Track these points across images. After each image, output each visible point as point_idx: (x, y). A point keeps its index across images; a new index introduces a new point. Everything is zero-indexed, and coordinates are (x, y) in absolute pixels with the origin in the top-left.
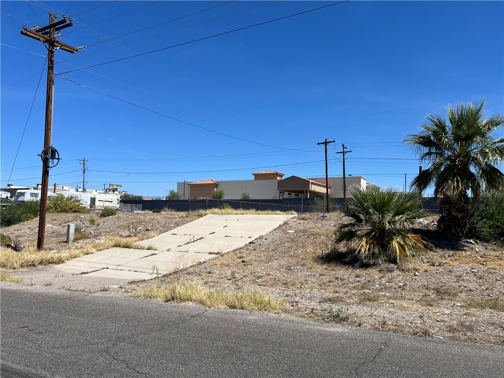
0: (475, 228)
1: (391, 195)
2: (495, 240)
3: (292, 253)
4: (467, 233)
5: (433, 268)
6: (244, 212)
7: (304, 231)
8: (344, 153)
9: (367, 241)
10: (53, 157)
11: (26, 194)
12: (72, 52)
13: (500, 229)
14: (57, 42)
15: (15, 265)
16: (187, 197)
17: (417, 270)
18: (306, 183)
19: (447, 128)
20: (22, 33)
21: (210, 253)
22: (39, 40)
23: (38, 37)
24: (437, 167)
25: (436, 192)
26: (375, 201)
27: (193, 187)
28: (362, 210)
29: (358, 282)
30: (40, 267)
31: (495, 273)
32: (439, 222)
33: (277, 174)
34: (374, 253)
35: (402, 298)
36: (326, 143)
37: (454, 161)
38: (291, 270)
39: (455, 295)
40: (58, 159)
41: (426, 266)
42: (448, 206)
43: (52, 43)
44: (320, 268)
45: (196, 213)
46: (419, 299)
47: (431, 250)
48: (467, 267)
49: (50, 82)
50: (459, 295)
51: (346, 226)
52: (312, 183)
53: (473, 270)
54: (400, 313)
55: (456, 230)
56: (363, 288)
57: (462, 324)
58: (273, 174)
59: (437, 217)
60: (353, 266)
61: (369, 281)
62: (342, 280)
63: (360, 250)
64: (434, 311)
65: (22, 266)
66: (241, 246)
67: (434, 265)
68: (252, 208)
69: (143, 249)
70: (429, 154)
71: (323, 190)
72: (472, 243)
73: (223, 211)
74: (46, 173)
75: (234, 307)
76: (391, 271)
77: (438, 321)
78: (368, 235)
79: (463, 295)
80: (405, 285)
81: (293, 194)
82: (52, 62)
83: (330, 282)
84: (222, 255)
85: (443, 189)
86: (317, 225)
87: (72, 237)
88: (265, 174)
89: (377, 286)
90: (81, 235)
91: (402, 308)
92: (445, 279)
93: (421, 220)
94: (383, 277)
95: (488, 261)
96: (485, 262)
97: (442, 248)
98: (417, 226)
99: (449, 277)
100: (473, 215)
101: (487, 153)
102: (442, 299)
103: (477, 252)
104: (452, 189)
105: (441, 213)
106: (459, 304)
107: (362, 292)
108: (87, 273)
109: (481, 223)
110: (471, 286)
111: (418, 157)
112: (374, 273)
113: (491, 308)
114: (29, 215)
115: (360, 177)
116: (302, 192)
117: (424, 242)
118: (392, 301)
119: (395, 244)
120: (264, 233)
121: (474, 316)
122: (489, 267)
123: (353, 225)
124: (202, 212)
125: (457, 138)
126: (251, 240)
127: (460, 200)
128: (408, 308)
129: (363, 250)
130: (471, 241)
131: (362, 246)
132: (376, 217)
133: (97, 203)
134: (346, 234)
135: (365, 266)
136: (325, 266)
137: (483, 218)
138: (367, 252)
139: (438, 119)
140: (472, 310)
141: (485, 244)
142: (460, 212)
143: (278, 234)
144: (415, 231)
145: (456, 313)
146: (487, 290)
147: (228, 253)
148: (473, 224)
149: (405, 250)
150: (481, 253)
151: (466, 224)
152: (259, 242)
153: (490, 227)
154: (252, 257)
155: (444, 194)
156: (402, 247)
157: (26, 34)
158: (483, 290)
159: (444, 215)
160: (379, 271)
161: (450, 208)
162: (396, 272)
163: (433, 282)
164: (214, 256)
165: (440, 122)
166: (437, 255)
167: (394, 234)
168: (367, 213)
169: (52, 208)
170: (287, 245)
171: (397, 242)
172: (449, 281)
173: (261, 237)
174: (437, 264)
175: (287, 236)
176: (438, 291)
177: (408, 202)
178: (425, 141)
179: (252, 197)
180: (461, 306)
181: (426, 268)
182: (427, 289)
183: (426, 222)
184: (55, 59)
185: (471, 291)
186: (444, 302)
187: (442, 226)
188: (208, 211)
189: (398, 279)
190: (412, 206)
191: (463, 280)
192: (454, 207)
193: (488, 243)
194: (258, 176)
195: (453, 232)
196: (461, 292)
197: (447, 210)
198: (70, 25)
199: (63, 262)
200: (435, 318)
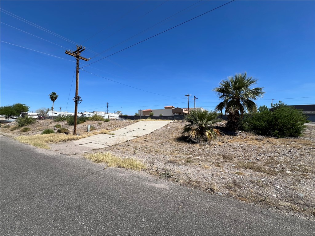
0: (242, 126)
1: (206, 112)
2: (251, 131)
3: (166, 137)
4: (239, 129)
5: (223, 144)
6: (155, 120)
7: (174, 127)
8: (195, 99)
9: (195, 132)
10: (79, 100)
11: (86, 115)
12: (86, 61)
13: (253, 127)
14: (80, 57)
15: (57, 141)
16: (142, 115)
17: (216, 145)
18: (182, 110)
19: (230, 85)
20: (66, 53)
21: (134, 137)
22: (73, 56)
23: (72, 55)
24: (226, 101)
25: (226, 111)
26: (199, 115)
27: (144, 111)
28: (194, 119)
29: (189, 151)
30: (68, 141)
31: (251, 147)
32: (227, 123)
33: (172, 107)
34: (198, 137)
35: (206, 161)
36: (188, 95)
37: (234, 98)
38: (163, 144)
39: (232, 159)
40: (81, 100)
41: (220, 143)
42: (231, 117)
43: (78, 57)
44: (175, 144)
45: (137, 120)
46: (214, 161)
47: (223, 135)
48: (238, 144)
49: (77, 72)
50: (234, 159)
51: (187, 126)
52: (184, 110)
53: (241, 145)
54: (202, 171)
55: (234, 127)
56: (190, 154)
57: (234, 182)
58: (171, 107)
59: (227, 122)
60: (189, 143)
61: (194, 151)
62: (182, 149)
63: (192, 136)
64: (220, 170)
65: (60, 141)
66: (147, 134)
67: (224, 143)
68: (160, 119)
69: (111, 134)
70: (223, 96)
71: (187, 112)
72: (240, 132)
73: (146, 120)
74: (76, 106)
75: (120, 167)
76: (205, 145)
77: (221, 178)
78: (195, 130)
79: (236, 159)
80: (209, 153)
81: (178, 114)
82: (78, 64)
83: (176, 151)
84: (138, 138)
85: (229, 110)
86: (180, 125)
87: (89, 130)
88: (168, 107)
89: (197, 153)
90: (93, 129)
91: (204, 168)
92: (228, 149)
93: (220, 123)
94: (200, 148)
95: (248, 140)
96: (246, 141)
97: (228, 135)
98: (218, 126)
99: (230, 149)
100: (241, 121)
101: (248, 94)
102: (226, 161)
103: (243, 136)
104: (232, 110)
105: (228, 120)
106: (234, 166)
107: (189, 156)
108: (82, 144)
109: (245, 124)
110: (240, 154)
111: (219, 97)
112: (197, 146)
113: (250, 169)
114: (82, 121)
115: (201, 108)
116: (181, 113)
117: (220, 132)
118: (200, 163)
119: (207, 133)
120: (158, 128)
121: (241, 174)
122: (248, 144)
123: (190, 125)
124: (139, 120)
125: (235, 88)
126: (152, 131)
127: (236, 115)
128: (207, 168)
129: (193, 136)
130: (240, 131)
131: (193, 134)
132: (199, 122)
133: (110, 117)
134: (187, 129)
135: (194, 143)
136: (177, 143)
137: (246, 122)
138: (195, 137)
139: (227, 82)
140: (241, 170)
141: (246, 133)
142: (236, 120)
143: (164, 129)
144: (217, 127)
145: (231, 172)
146: (248, 156)
147: (141, 136)
148: (241, 124)
149: (211, 136)
150: (245, 137)
151: (238, 124)
152: (155, 132)
153: (249, 126)
154: (150, 138)
155: (229, 112)
156: (210, 134)
157: (67, 53)
158: (246, 156)
159: (229, 121)
160: (200, 145)
161: (232, 118)
162: (207, 146)
163: (222, 151)
164: (135, 138)
165: (227, 83)
166: (226, 138)
167: (207, 129)
168: (196, 120)
169: (93, 119)
170: (166, 133)
171: (208, 132)
172: (229, 151)
173: (156, 130)
174: (225, 142)
175: (167, 129)
176: (224, 157)
177: (213, 115)
178: (221, 90)
179: (163, 115)
180: (235, 167)
181: (220, 144)
182: (220, 155)
183: (223, 124)
184: (79, 63)
185: (240, 156)
186: (226, 163)
187: (228, 125)
188: (141, 120)
189: (207, 150)
190: (214, 117)
191: (236, 150)
192: (233, 117)
193: (248, 132)
194: (166, 108)
195: (233, 128)
196: (235, 157)
197: (230, 119)
198: (83, 50)
199: (78, 139)
200: (220, 175)
